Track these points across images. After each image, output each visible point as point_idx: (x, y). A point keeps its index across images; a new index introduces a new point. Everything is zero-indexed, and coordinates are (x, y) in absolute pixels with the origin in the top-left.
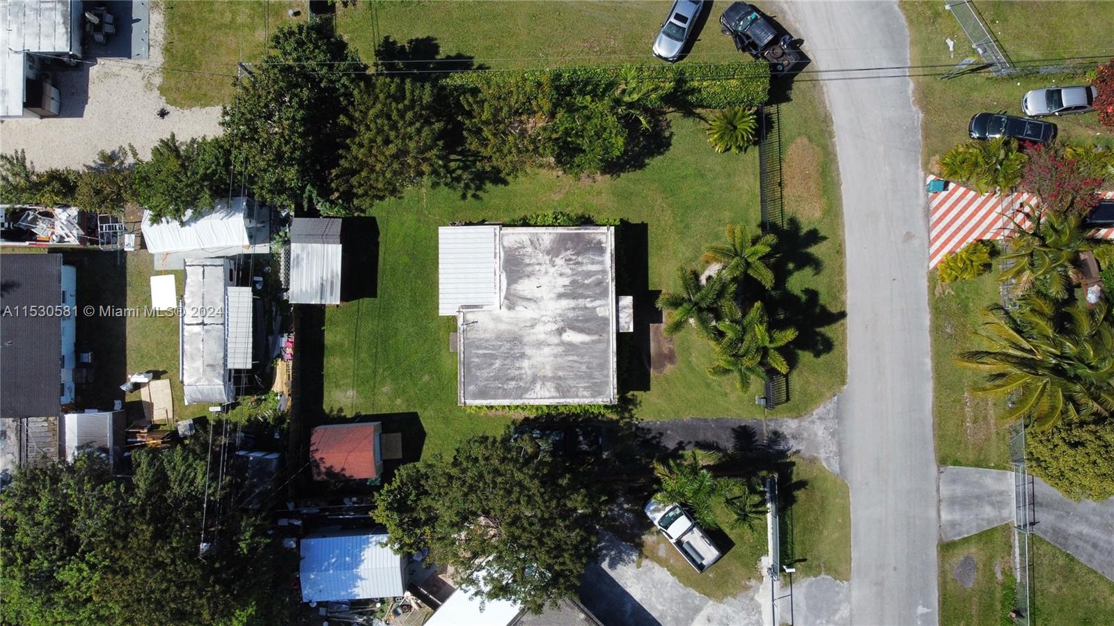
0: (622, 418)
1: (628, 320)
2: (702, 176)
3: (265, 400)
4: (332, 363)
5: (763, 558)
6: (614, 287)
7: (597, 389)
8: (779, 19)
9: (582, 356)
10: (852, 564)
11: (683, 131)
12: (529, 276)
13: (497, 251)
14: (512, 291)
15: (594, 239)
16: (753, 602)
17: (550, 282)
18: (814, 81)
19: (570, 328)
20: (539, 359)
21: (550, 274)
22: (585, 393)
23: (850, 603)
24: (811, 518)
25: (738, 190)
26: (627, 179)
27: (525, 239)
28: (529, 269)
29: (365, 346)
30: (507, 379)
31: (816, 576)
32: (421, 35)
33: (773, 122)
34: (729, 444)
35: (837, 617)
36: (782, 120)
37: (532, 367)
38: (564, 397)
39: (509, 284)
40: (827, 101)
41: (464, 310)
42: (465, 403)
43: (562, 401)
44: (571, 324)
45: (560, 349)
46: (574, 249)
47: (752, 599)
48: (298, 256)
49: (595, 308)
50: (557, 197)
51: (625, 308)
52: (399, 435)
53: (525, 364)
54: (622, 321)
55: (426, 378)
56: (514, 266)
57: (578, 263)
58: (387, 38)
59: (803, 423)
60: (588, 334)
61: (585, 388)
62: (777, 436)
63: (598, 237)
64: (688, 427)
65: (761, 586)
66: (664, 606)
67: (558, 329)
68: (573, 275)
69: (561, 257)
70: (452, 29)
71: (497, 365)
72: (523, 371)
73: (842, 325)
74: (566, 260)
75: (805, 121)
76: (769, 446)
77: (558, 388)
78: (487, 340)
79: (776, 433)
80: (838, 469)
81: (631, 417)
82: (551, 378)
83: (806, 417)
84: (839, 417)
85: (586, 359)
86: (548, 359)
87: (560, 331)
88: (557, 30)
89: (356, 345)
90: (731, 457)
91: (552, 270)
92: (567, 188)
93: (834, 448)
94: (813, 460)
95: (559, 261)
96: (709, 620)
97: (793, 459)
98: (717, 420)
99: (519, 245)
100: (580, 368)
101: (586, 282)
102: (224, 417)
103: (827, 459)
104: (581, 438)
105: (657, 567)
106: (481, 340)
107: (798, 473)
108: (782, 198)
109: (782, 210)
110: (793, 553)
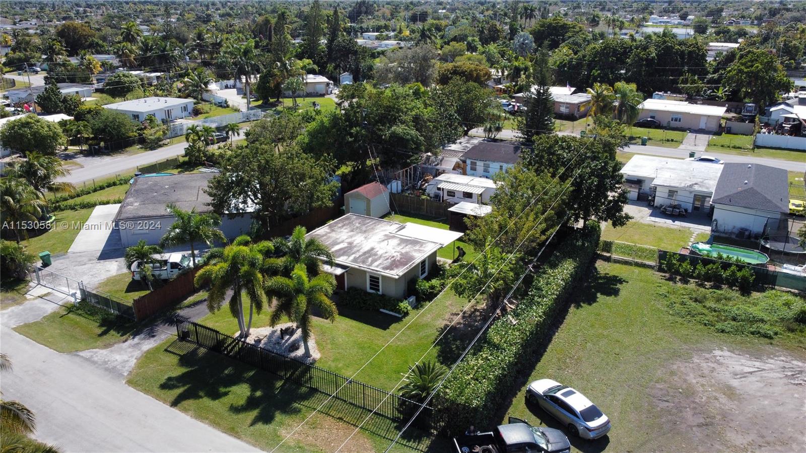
1: (325, 268)
6: (355, 267)
10: (17, 333)
12: (399, 244)
13: (428, 241)
15: (399, 268)
17: (386, 248)
19: (348, 246)
21: (391, 250)
24: (77, 329)
26: (433, 334)
27: (426, 249)
28: (403, 245)
30: (344, 225)
31: (43, 317)
32: (624, 293)
34: (184, 312)
36: (406, 449)
41: (402, 225)
46: (399, 261)
49: (350, 256)
51: (336, 269)
54: (327, 266)
56: (412, 242)
57: (387, 259)
58: (627, 282)
59: (139, 352)
62: (152, 336)
63: (396, 270)
68: (381, 256)
69: (399, 255)
70: (623, 305)
71: (357, 225)
72: (342, 229)
74: (394, 256)
76: (151, 330)
78: (375, 226)
80: (80, 354)
83: (140, 355)
84: (111, 370)
86: (339, 236)
87: (350, 243)
93: (96, 359)
94: (107, 346)
95: (396, 254)
96: (107, 271)
99: (424, 247)
103: (96, 352)
106: (378, 225)
107: (113, 335)
108: (327, 414)
109: (316, 409)
110: (75, 313)
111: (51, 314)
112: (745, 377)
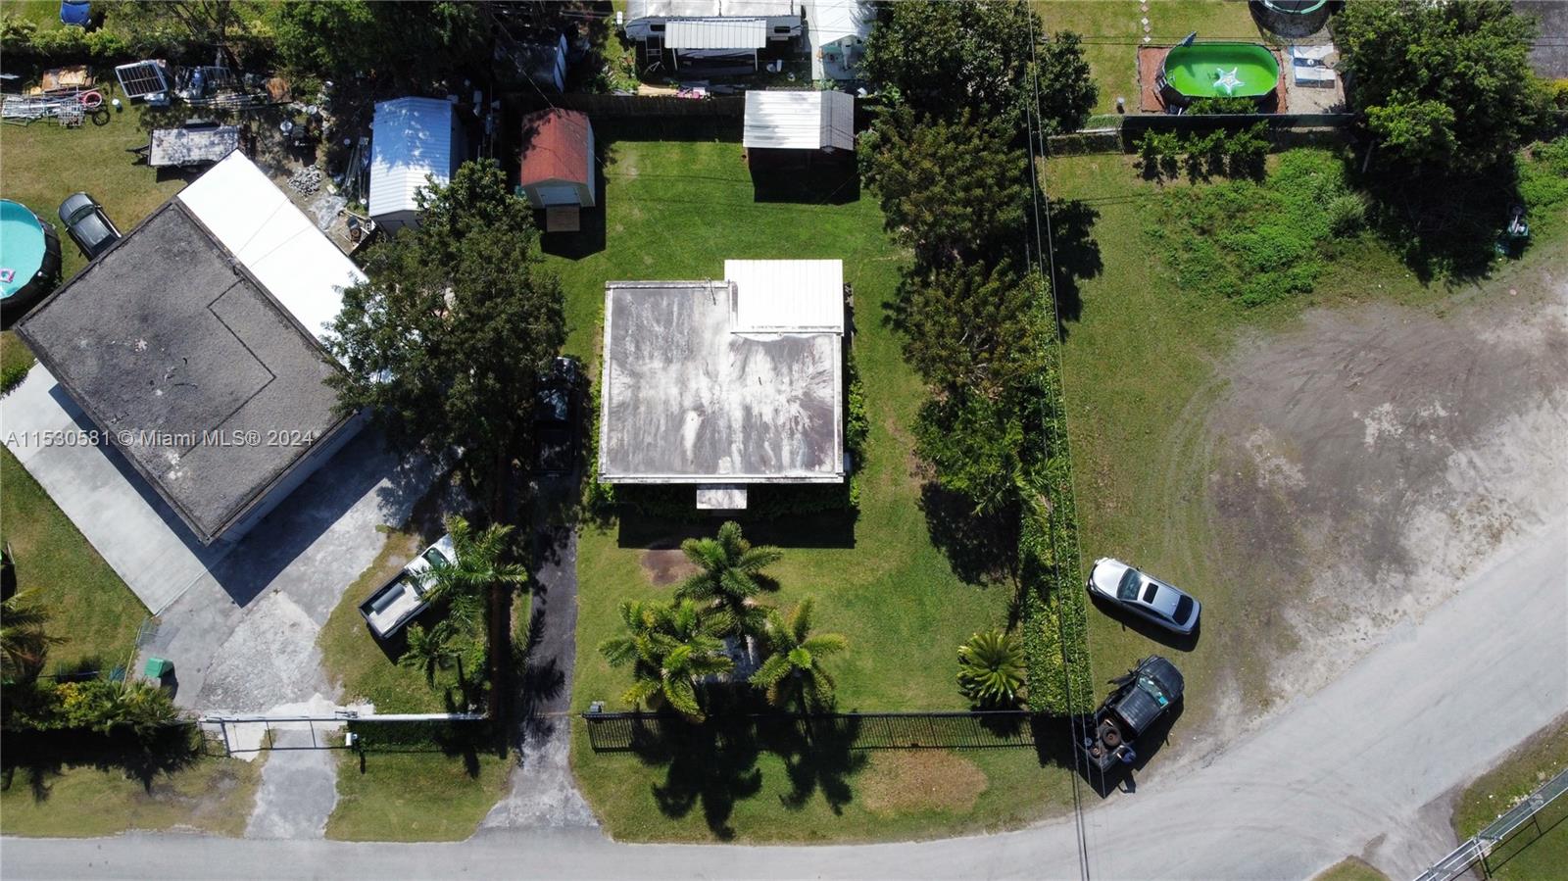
0: (584, 509)
1: (714, 501)
2: (923, 628)
3: (630, 77)
4: (671, 153)
5: (372, 706)
6: (758, 481)
7: (618, 457)
8: (1164, 750)
9: (665, 438)
10: (348, 843)
11: (988, 603)
12: (775, 369)
13: (809, 330)
14: (754, 348)
15: (826, 454)
16: (311, 690)
17: (766, 396)
18: (1074, 803)
19: (703, 422)
20: (663, 381)
21: (777, 397)
22: (614, 441)
23: (294, 838)
24: (422, 782)
25: (905, 681)
26: (917, 521)
27: (826, 365)
28: (785, 370)
29: (692, 188)
30: (637, 342)
31: (337, 787)
32: (1104, 255)
33: (1007, 737)
34: (537, 659)
35: (275, 818)
36: (1012, 751)
37: (653, 372)
38: (610, 413)
39: (764, 344)
40: (1043, 822)
41: (731, 289)
42: (609, 289)
43: (605, 411)
44: (709, 422)
45: (675, 409)
46: (812, 428)
47: (316, 689)
48: (804, 99)
49: (730, 455)
50: (889, 425)
51: (730, 498)
52: (578, 229)
53: (657, 364)
54: (712, 494)
55: (649, 260)
56: (789, 350)
57: (792, 434)
58: (1097, 215)
59: (561, 773)
60: (695, 446)
61: (622, 440)
62: (544, 731)
63: (828, 461)
64: (564, 599)
65: (332, 703)
66: (321, 562)
67: (702, 405)
68: (776, 426)
69: (801, 410)
70: (1115, 294)
71: (657, 328)
72: (647, 361)
73: (704, 837)
74: (796, 418)
75: (1011, 787)
76: (532, 719)
77: (623, 405)
78: (690, 316)
79: (550, 730)
80: (489, 824)
81: (585, 521)
82: (637, 396)
83: (571, 778)
84: (568, 828)
85: (661, 443)
86: (662, 393)
87: (699, 409)
88: (1124, 430)
89: (694, 178)
90: (519, 663)
91: (783, 399)
92: (902, 439)
93: (521, 820)
94: (505, 787)
95: (795, 409)
96: (293, 625)
97: (511, 756)
98: (572, 644)
99: (817, 357)
100: (650, 434)
101: (766, 444)
102: (612, 32)
103: (506, 809)
104: (557, 449)
105: (375, 553)
106: (691, 309)
107: (488, 763)
108: (894, 747)
109: (877, 748)
110: (375, 751)
111: (339, 775)
112: (1298, 401)
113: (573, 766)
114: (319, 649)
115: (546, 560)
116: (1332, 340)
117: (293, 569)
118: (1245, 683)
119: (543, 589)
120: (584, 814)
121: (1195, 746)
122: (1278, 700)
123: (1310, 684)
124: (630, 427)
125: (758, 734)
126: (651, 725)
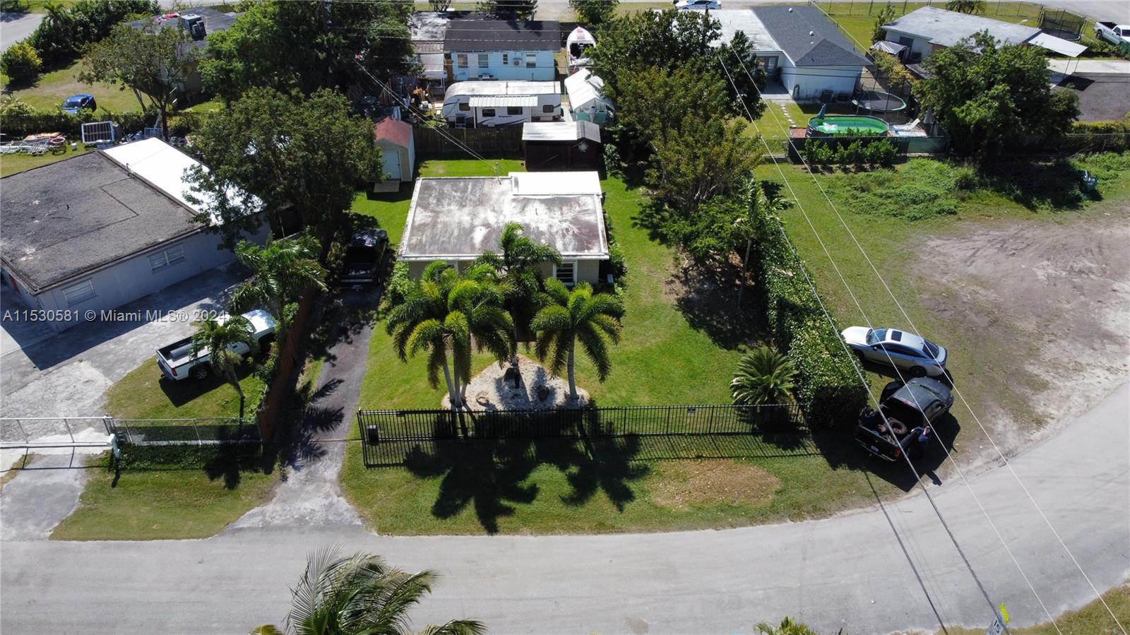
2: (694, 377)
4: (469, 164)
5: (144, 437)
7: (417, 247)
9: (457, 238)
10: (74, 542)
12: (549, 209)
13: (574, 194)
14: (532, 201)
15: (594, 244)
16: (85, 426)
17: (542, 220)
18: (876, 496)
19: (490, 231)
20: (458, 214)
21: (551, 220)
22: (414, 241)
23: (12, 539)
24: (176, 493)
27: (591, 207)
28: (557, 209)
30: (439, 199)
31: (81, 498)
33: (793, 449)
34: (321, 405)
36: (801, 459)
38: (413, 228)
39: (539, 200)
40: (850, 512)
41: (513, 180)
43: (409, 227)
44: (494, 231)
45: (467, 226)
46: (581, 233)
47: (89, 425)
48: (565, 124)
52: (397, 190)
53: (454, 207)
56: (559, 201)
57: (564, 236)
58: (782, 186)
59: (328, 485)
60: (483, 241)
61: (421, 240)
62: (317, 454)
63: (595, 248)
64: (353, 364)
65: (102, 434)
67: (489, 224)
68: (550, 233)
69: (571, 226)
72: (446, 206)
74: (567, 229)
75: (807, 487)
76: (305, 446)
77: (424, 225)
78: (481, 189)
79: (323, 453)
80: (241, 526)
81: (378, 319)
82: (436, 221)
83: (338, 489)
84: (328, 527)
85: (453, 241)
86: (456, 219)
87: (487, 225)
90: (301, 404)
91: (556, 221)
92: (655, 276)
93: (277, 522)
94: (265, 497)
95: (566, 225)
96: (87, 382)
97: (276, 473)
99: (582, 204)
103: (263, 513)
106: (483, 186)
107: (251, 478)
108: (678, 458)
109: (660, 459)
110: (133, 470)
111: (87, 487)
112: (973, 262)
113: (342, 478)
114: (105, 398)
115: (340, 341)
116: (983, 235)
117: (102, 347)
118: (1012, 410)
119: (334, 358)
120: (348, 515)
121: (984, 453)
122: (1049, 420)
123: (1074, 410)
124: (428, 234)
125: (537, 451)
126: (427, 447)
